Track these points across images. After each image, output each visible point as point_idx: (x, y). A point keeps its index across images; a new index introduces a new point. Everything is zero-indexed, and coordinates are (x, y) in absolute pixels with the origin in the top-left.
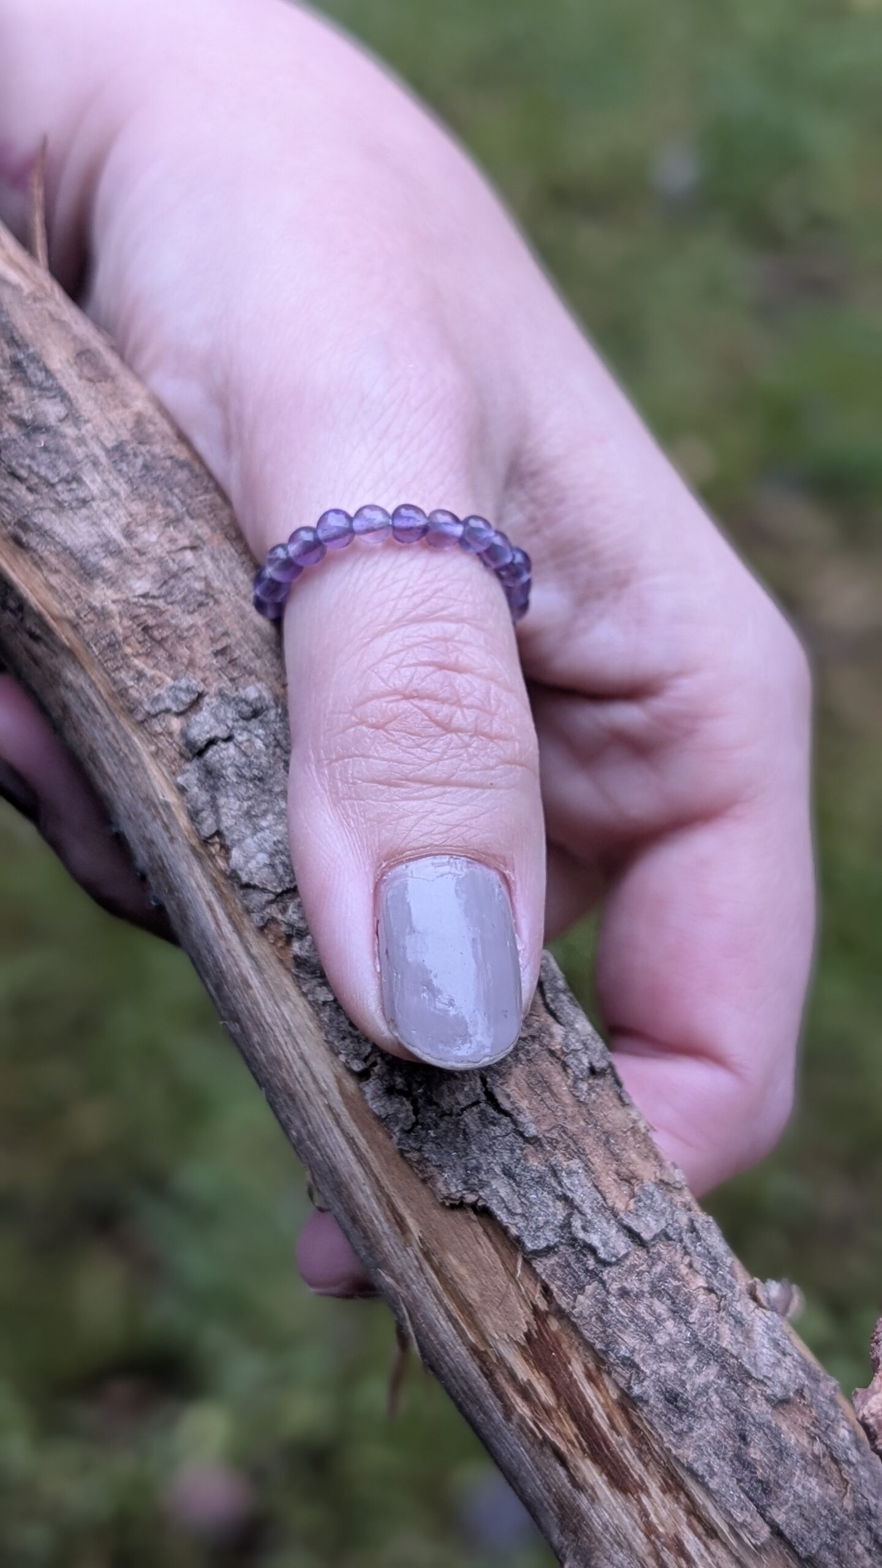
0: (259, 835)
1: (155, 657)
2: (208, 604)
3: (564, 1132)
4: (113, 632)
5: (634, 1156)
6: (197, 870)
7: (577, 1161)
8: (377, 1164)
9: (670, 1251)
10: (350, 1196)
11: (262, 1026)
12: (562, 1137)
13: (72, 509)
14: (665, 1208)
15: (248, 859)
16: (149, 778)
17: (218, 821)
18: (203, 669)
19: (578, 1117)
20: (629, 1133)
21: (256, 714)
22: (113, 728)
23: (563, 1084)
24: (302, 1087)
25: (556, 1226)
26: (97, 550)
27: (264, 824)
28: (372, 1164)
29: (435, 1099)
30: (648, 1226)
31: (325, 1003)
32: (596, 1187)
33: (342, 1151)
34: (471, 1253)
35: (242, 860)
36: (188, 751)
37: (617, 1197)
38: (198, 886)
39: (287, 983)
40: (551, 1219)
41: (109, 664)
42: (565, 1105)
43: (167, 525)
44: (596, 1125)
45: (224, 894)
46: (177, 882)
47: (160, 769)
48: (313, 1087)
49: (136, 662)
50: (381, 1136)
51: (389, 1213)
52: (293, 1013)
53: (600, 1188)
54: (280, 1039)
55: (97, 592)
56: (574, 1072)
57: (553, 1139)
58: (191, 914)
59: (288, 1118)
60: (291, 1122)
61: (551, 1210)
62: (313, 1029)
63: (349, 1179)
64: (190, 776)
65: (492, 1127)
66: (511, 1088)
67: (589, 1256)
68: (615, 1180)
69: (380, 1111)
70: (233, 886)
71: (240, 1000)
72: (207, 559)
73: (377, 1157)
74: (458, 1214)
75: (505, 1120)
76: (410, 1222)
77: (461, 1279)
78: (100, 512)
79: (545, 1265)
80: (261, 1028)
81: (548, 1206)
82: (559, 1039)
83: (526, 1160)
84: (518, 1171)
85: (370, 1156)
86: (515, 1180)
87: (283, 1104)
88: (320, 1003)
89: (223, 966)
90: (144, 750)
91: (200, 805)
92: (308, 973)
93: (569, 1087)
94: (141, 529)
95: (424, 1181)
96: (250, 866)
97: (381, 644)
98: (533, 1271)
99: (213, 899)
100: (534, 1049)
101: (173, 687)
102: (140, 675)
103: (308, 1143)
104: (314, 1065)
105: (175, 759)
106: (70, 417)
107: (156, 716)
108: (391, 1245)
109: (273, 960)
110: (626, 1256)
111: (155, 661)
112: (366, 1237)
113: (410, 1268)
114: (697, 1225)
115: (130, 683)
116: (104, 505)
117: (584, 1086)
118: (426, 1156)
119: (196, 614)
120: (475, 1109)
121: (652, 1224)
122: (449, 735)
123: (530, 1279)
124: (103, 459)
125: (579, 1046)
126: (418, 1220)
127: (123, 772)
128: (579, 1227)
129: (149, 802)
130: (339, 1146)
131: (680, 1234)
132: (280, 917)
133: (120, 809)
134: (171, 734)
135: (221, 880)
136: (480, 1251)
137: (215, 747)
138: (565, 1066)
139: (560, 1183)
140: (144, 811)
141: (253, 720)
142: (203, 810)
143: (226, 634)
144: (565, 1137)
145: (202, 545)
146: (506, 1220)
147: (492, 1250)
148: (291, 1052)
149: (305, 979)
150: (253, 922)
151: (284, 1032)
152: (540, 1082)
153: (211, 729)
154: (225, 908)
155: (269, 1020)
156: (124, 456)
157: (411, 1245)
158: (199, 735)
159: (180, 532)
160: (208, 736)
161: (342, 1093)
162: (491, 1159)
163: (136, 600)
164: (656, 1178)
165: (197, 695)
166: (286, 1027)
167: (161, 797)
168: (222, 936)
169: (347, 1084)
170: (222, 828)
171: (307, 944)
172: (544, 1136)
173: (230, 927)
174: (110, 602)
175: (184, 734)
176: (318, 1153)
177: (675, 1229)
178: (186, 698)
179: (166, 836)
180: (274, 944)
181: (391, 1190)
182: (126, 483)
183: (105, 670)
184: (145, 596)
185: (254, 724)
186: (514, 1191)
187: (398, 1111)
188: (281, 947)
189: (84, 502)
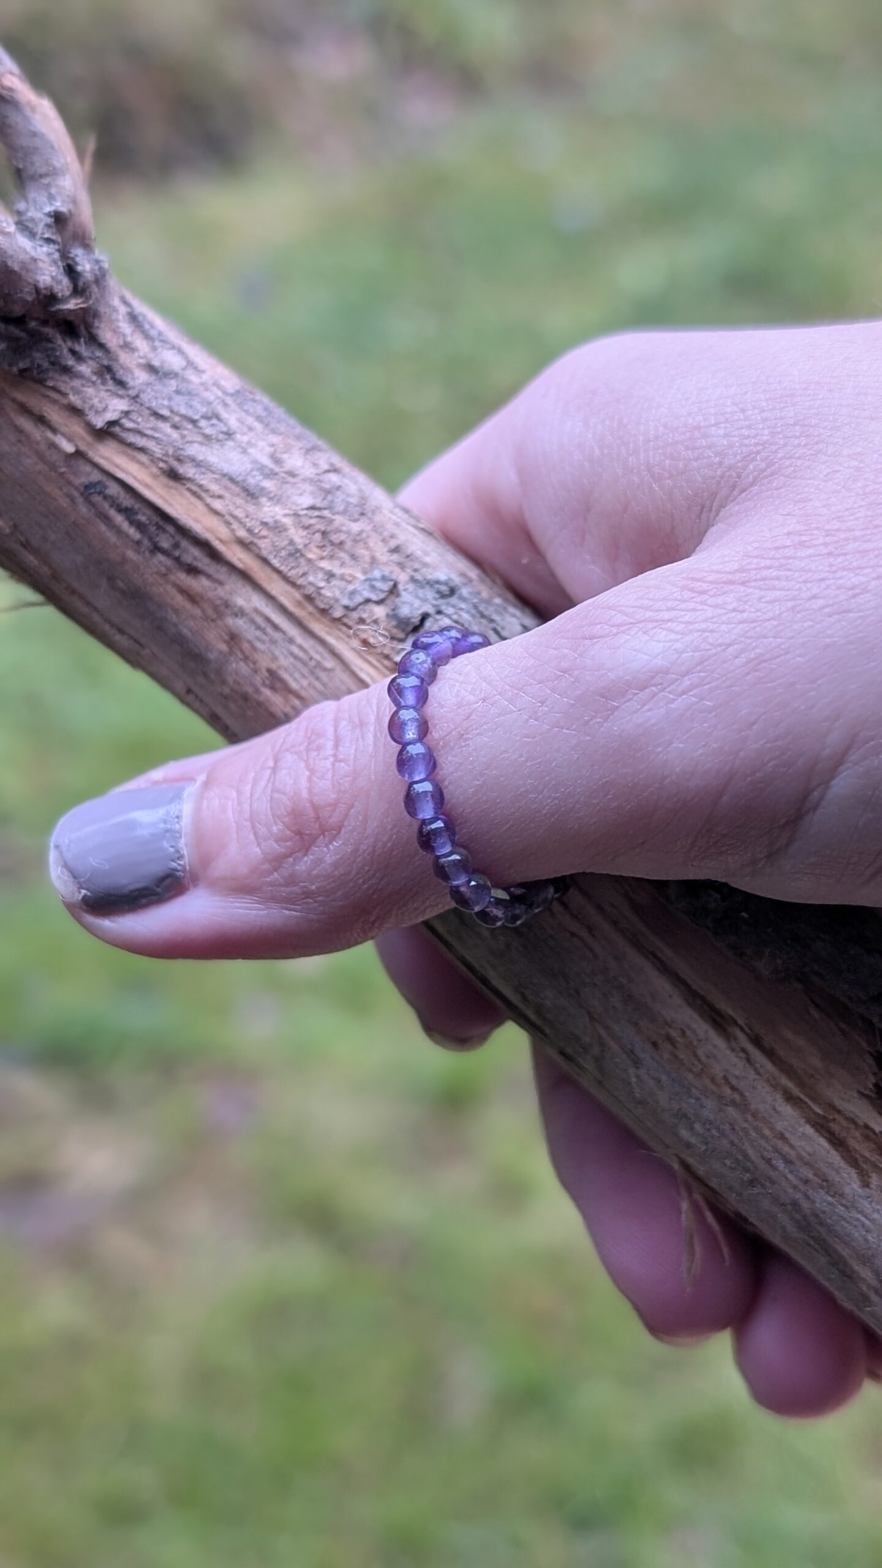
2: (366, 514)
4: (291, 543)
18: (387, 564)
26: (254, 473)
36: (399, 631)
41: (294, 572)
43: (305, 454)
47: (367, 660)
49: (322, 564)
55: (266, 509)
72: (348, 481)
78: (245, 443)
90: (347, 649)
94: (285, 456)
101: (367, 580)
102: (330, 576)
105: (385, 644)
106: (189, 366)
107: (355, 608)
111: (340, 562)
115: (322, 584)
116: (245, 438)
119: (361, 522)
124: (229, 401)
134: (376, 622)
137: (429, 621)
141: (452, 597)
145: (339, 469)
153: (419, 607)
156: (245, 400)
158: (410, 614)
159: (317, 459)
160: (419, 613)
163: (304, 512)
165: (392, 583)
174: (280, 516)
175: (393, 616)
178: (383, 587)
182: (257, 420)
183: (288, 580)
184: (312, 508)
185: (454, 600)
189: (228, 435)
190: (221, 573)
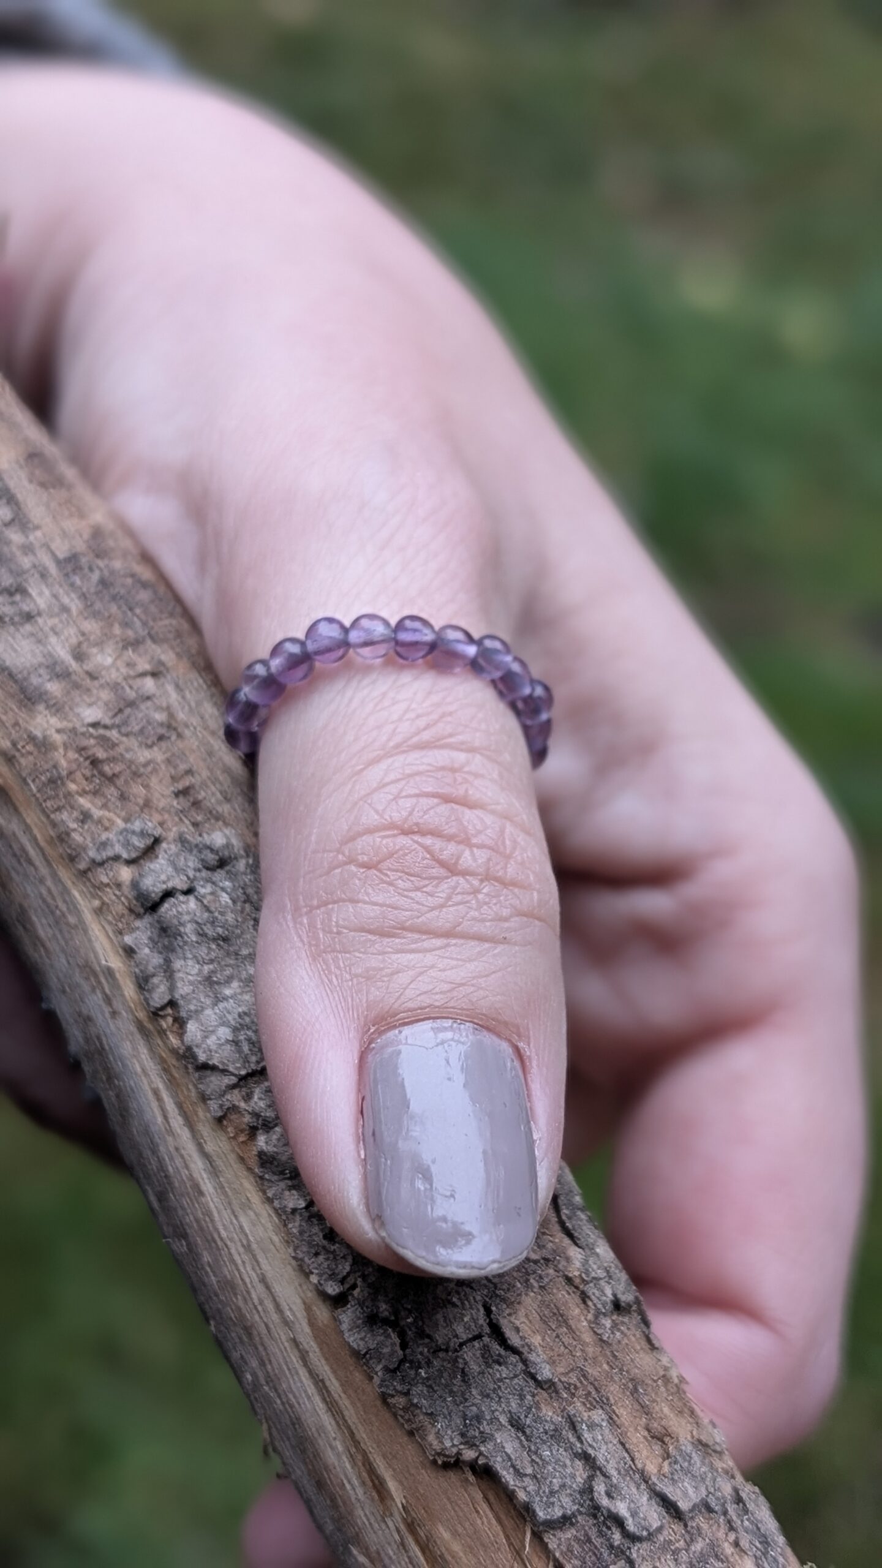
0: (221, 1005)
1: (104, 796)
2: (169, 738)
3: (584, 1376)
4: (55, 767)
5: (666, 1410)
6: (144, 1052)
7: (600, 1412)
8: (352, 1411)
9: (711, 1526)
10: (317, 1455)
11: (215, 1242)
12: (581, 1382)
13: (13, 624)
14: (705, 1473)
15: (207, 1033)
16: (90, 940)
17: (172, 988)
18: (161, 812)
19: (600, 1358)
20: (660, 1382)
21: (222, 863)
22: (49, 882)
23: (583, 1318)
24: (261, 1317)
25: (574, 1491)
26: (42, 671)
27: (228, 992)
28: (346, 1413)
29: (427, 1331)
30: (686, 1496)
31: (294, 1211)
32: (623, 1444)
33: (309, 1398)
34: (467, 1525)
35: (199, 1034)
36: (138, 904)
37: (647, 1458)
38: (144, 1070)
39: (249, 1187)
40: (568, 1481)
41: (49, 804)
42: (584, 1344)
43: (125, 648)
44: (621, 1370)
45: (175, 1078)
46: (118, 1067)
47: (103, 927)
48: (275, 1317)
49: (82, 801)
50: (358, 1376)
51: (365, 1474)
52: (254, 1225)
53: (627, 1445)
54: (237, 1257)
55: (39, 719)
56: (595, 1305)
57: (570, 1384)
58: (133, 1105)
59: (242, 1357)
60: (246, 1363)
61: (569, 1470)
62: (278, 1243)
63: (316, 1435)
64: (140, 935)
65: (497, 1367)
66: (520, 1320)
67: (614, 1529)
68: (645, 1437)
69: (359, 1345)
70: (186, 1068)
71: (189, 1211)
72: (170, 688)
73: (353, 1403)
74: (452, 1476)
75: (514, 1359)
76: (392, 1485)
77: (453, 1557)
78: (47, 629)
79: (560, 1539)
80: (213, 1245)
81: (565, 1466)
82: (578, 1264)
83: (538, 1408)
84: (528, 1422)
85: (344, 1402)
86: (524, 1433)
87: (237, 1340)
88: (289, 1210)
89: (170, 1169)
90: (86, 905)
91: (151, 969)
92: (274, 1173)
93: (589, 1322)
94: (94, 650)
95: (411, 1433)
96: (209, 1042)
97: (375, 774)
98: (544, 1546)
99: (161, 1086)
100: (548, 1275)
101: (126, 830)
102: (85, 817)
103: (266, 1388)
104: (277, 1288)
105: (123, 915)
106: (16, 521)
107: (102, 864)
108: (366, 1515)
109: (232, 1157)
110: (660, 1529)
111: (104, 801)
112: (335, 1506)
113: (389, 1544)
114: (744, 1495)
115: (73, 825)
116: (51, 622)
117: (608, 1323)
118: (415, 1401)
119: (155, 748)
120: (476, 1344)
121: (691, 1491)
122: (454, 878)
123: (540, 1557)
124: (53, 569)
125: (601, 1273)
126: (401, 1483)
127: (59, 936)
128: (603, 1493)
129: (89, 970)
130: (306, 1391)
131: (723, 1505)
132: (242, 1105)
133: (53, 981)
134: (119, 886)
135: (172, 1061)
136: (479, 1522)
137: (172, 900)
138: (584, 1297)
139: (579, 1439)
140: (82, 982)
141: (219, 870)
142: (154, 975)
143: (189, 772)
144: (585, 1383)
145: (165, 672)
146: (512, 1483)
147: (494, 1521)
148: (250, 1275)
149: (269, 1181)
150: (209, 1111)
151: (241, 1250)
152: (555, 1314)
153: (169, 879)
154: (175, 1096)
155: (224, 1234)
156: (77, 569)
157: (391, 1515)
158: (154, 886)
159: (140, 655)
160: (164, 886)
161: (312, 1323)
162: (494, 1406)
163: (85, 729)
164: (693, 1437)
165: (152, 839)
166: (245, 1242)
167: (104, 962)
168: (170, 1132)
169: (318, 1313)
170: (177, 996)
171: (275, 1137)
172: (560, 1380)
173: (180, 1120)
174: (53, 731)
175: (135, 885)
176: (279, 1402)
177: (717, 1499)
178: (140, 843)
179: (107, 1010)
180: (234, 1138)
181: (369, 1445)
182: (79, 598)
183: (43, 811)
184: (95, 725)
185: (219, 875)
186: (523, 1446)
187: (381, 1344)
188: (243, 1142)
189: (29, 617)
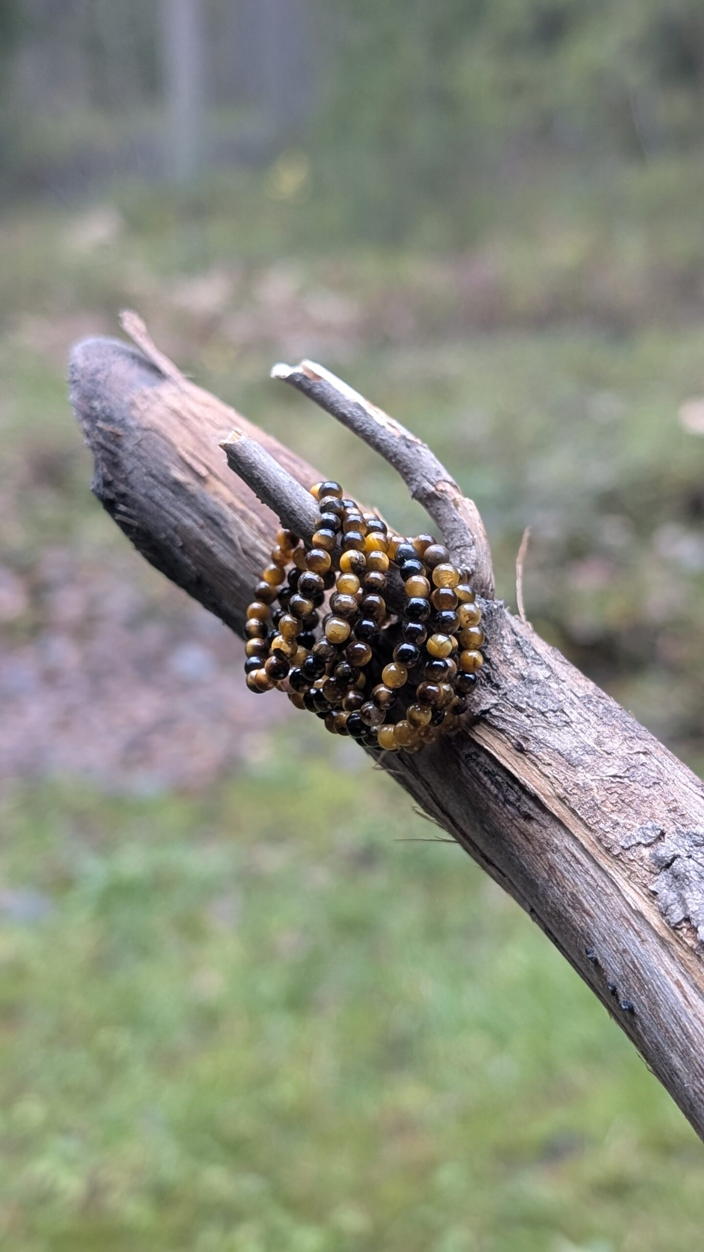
1: (625, 812)
2: (659, 784)
4: (592, 799)
6: (666, 960)
13: (557, 727)
16: (624, 900)
17: (686, 908)
18: (662, 819)
22: (592, 871)
26: (578, 750)
36: (657, 867)
38: (667, 971)
41: (590, 821)
43: (624, 740)
45: (690, 967)
46: (647, 976)
47: (633, 887)
49: (611, 816)
55: (579, 775)
58: (660, 998)
64: (660, 883)
78: (577, 730)
90: (619, 878)
91: (669, 902)
99: (680, 978)
101: (642, 828)
102: (615, 824)
107: (628, 849)
111: (625, 815)
115: (608, 830)
119: (651, 788)
129: (622, 919)
133: (596, 937)
134: (642, 859)
137: (678, 861)
140: (618, 929)
142: (671, 905)
143: (675, 800)
145: (651, 752)
156: (590, 701)
158: (666, 853)
159: (633, 744)
160: (673, 853)
163: (608, 779)
165: (660, 832)
168: (689, 1006)
170: (688, 913)
174: (589, 780)
175: (653, 856)
178: (653, 835)
179: (637, 941)
182: (594, 715)
183: (586, 825)
184: (615, 776)
189: (567, 724)
190: (546, 820)
